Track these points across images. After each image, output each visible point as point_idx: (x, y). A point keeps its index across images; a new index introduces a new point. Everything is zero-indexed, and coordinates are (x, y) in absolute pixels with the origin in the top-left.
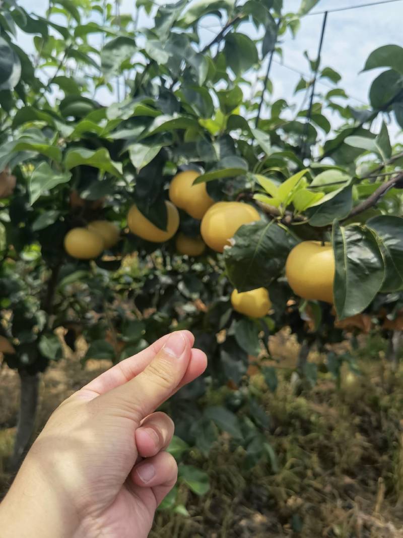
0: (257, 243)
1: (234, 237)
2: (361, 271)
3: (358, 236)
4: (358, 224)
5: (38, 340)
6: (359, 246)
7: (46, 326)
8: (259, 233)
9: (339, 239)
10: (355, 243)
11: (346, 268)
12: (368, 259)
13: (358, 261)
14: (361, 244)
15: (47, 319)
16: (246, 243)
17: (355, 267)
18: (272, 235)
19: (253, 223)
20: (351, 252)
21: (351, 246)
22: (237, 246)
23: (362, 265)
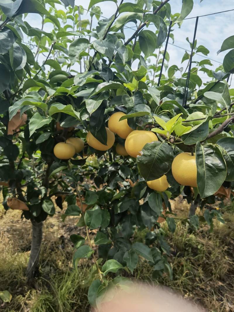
0: (155, 153)
1: (142, 150)
2: (213, 171)
3: (212, 151)
4: (211, 144)
5: (42, 203)
6: (212, 156)
7: (45, 194)
8: (156, 148)
9: (200, 153)
10: (209, 154)
11: (204, 169)
12: (217, 164)
13: (211, 165)
14: (213, 155)
15: (46, 191)
16: (149, 154)
17: (210, 168)
18: (164, 149)
19: (153, 143)
20: (207, 160)
21: (207, 156)
22: (144, 155)
23: (214, 167)
